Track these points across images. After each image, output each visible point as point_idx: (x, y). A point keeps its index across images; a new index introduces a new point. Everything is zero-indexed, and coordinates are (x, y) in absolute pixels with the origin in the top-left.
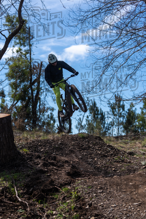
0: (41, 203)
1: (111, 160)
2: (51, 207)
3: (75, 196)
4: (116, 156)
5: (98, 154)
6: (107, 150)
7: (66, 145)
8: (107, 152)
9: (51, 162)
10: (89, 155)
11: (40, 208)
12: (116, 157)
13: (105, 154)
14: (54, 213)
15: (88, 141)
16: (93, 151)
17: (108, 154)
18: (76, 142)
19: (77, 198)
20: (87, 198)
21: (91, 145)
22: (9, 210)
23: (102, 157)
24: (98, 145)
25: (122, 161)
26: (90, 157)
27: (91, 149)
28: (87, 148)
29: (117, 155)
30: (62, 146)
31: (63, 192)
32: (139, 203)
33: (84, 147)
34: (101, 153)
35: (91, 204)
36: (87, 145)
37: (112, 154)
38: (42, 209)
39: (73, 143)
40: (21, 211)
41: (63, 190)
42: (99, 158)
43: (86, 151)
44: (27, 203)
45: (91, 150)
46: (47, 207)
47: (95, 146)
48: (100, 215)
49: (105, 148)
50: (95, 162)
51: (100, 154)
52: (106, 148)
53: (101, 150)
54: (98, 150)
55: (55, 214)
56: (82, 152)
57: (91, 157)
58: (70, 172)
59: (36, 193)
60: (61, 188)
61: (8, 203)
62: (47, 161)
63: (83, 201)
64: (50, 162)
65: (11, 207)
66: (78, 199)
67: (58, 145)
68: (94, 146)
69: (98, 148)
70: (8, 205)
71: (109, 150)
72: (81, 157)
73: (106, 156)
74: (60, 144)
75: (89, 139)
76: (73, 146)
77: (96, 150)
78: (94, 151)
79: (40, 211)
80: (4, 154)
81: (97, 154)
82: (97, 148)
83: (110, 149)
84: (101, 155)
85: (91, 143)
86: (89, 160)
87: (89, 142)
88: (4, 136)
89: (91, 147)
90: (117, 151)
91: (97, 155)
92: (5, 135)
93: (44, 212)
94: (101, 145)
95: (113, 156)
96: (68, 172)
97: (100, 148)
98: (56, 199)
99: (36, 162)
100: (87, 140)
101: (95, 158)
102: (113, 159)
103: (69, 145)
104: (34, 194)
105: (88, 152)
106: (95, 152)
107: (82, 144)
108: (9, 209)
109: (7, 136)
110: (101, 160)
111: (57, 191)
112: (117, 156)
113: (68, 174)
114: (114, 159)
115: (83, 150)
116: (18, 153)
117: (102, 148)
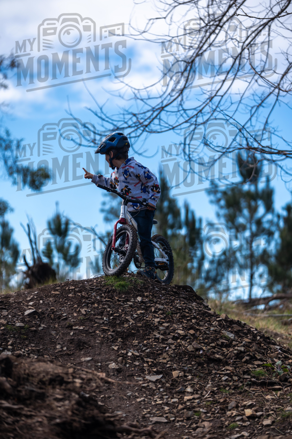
1: (236, 378)
4: (257, 359)
5: (186, 353)
6: (221, 338)
7: (54, 320)
10: (148, 357)
12: (259, 366)
15: (142, 302)
21: (157, 320)
24: (184, 317)
25: (280, 380)
27: (158, 336)
28: (138, 331)
29: (258, 356)
30: (40, 326)
33: (126, 325)
36: (140, 321)
37: (240, 355)
39: (83, 311)
42: (190, 371)
43: (136, 342)
49: (212, 329)
50: (172, 385)
52: (215, 331)
54: (184, 338)
57: (154, 365)
67: (23, 321)
68: (166, 325)
69: (184, 329)
71: (226, 338)
74: (29, 315)
75: (147, 297)
76: (81, 323)
77: (175, 338)
82: (181, 332)
83: (231, 336)
84: (199, 356)
85: (155, 312)
86: (148, 377)
87: (147, 309)
89: (157, 328)
91: (181, 359)
94: (195, 318)
95: (247, 362)
97: (192, 332)
100: (139, 299)
101: (175, 370)
103: (66, 319)
105: (145, 346)
106: (173, 347)
110: (195, 375)
112: (261, 360)
114: (247, 372)
117: (198, 330)
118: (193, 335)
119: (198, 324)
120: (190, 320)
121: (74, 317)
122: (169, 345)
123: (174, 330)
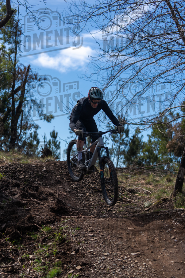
0: (15, 244)
2: (27, 249)
3: (59, 238)
5: (91, 188)
7: (51, 173)
9: (32, 193)
10: (80, 188)
11: (13, 250)
13: (100, 189)
14: (30, 257)
16: (85, 183)
18: (65, 171)
19: (61, 241)
20: (74, 242)
23: (95, 192)
24: (92, 176)
25: (120, 199)
26: (80, 191)
27: (83, 181)
30: (47, 175)
31: (44, 232)
32: (138, 253)
34: (95, 187)
35: (78, 250)
38: (15, 251)
39: (61, 171)
41: (44, 230)
42: (92, 194)
43: (76, 183)
45: (83, 183)
46: (22, 250)
47: (88, 178)
48: (88, 264)
50: (86, 198)
51: (93, 189)
53: (95, 183)
54: (91, 183)
55: (31, 259)
56: (72, 184)
57: (82, 191)
58: (54, 208)
59: (10, 231)
60: (42, 226)
62: (27, 191)
63: (68, 245)
64: (30, 193)
66: (62, 243)
67: (42, 173)
68: (86, 178)
69: (92, 180)
72: (69, 190)
73: (101, 192)
74: (44, 171)
76: (60, 175)
77: (88, 183)
78: (87, 184)
79: (13, 253)
82: (90, 181)
84: (95, 189)
86: (79, 194)
91: (90, 190)
93: (18, 255)
95: (110, 193)
96: (52, 208)
98: (34, 239)
99: (13, 192)
101: (87, 193)
102: (109, 196)
103: (55, 173)
104: (7, 231)
105: (79, 184)
106: (88, 186)
110: (94, 195)
111: (36, 230)
113: (52, 210)
115: (72, 181)
117: (96, 181)
118: (94, 182)
119: (96, 179)
120: (94, 178)
121: (57, 173)
122: (86, 185)
123: (89, 180)
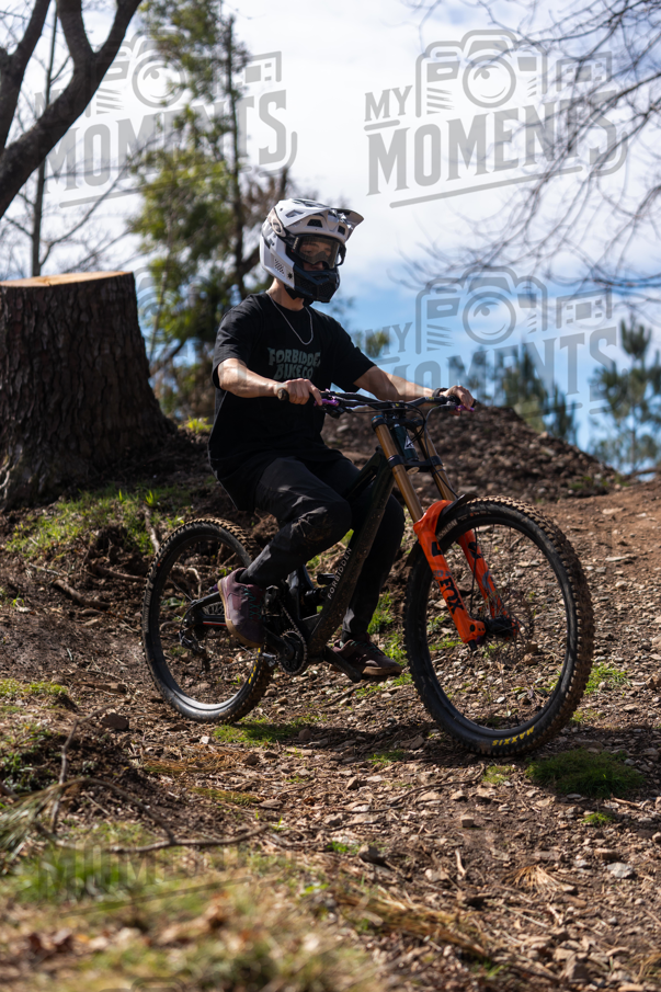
8: (541, 462)
13: (532, 468)
16: (480, 456)
17: (541, 469)
22: (126, 601)
23: (516, 478)
26: (466, 479)
34: (514, 464)
40: (173, 604)
44: (196, 572)
45: (473, 455)
47: (489, 439)
51: (508, 470)
53: (512, 453)
61: (123, 578)
65: (133, 590)
70: (123, 584)
73: (536, 477)
78: (487, 456)
80: (109, 426)
81: (498, 468)
88: (107, 351)
90: (581, 461)
92: (111, 349)
102: (561, 486)
107: (436, 432)
108: (129, 597)
109: (118, 352)
116: (164, 426)
